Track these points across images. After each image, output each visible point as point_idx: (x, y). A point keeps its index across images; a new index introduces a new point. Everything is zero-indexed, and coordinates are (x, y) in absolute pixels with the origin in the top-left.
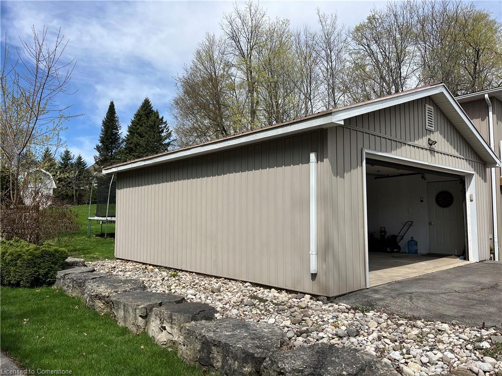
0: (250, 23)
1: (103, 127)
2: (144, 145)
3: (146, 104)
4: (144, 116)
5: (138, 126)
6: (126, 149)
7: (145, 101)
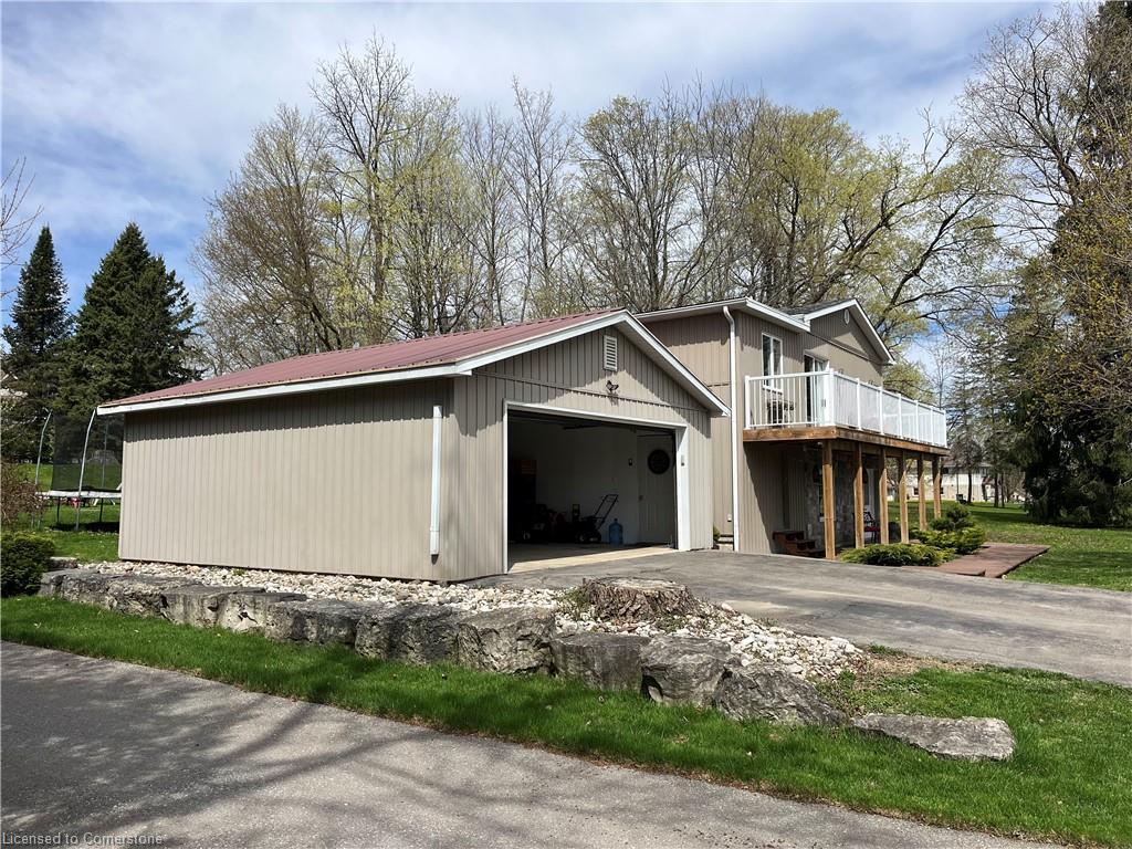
0: (376, 87)
1: (20, 285)
2: (128, 334)
3: (131, 240)
4: (125, 265)
5: (113, 288)
6: (80, 339)
7: (128, 229)
